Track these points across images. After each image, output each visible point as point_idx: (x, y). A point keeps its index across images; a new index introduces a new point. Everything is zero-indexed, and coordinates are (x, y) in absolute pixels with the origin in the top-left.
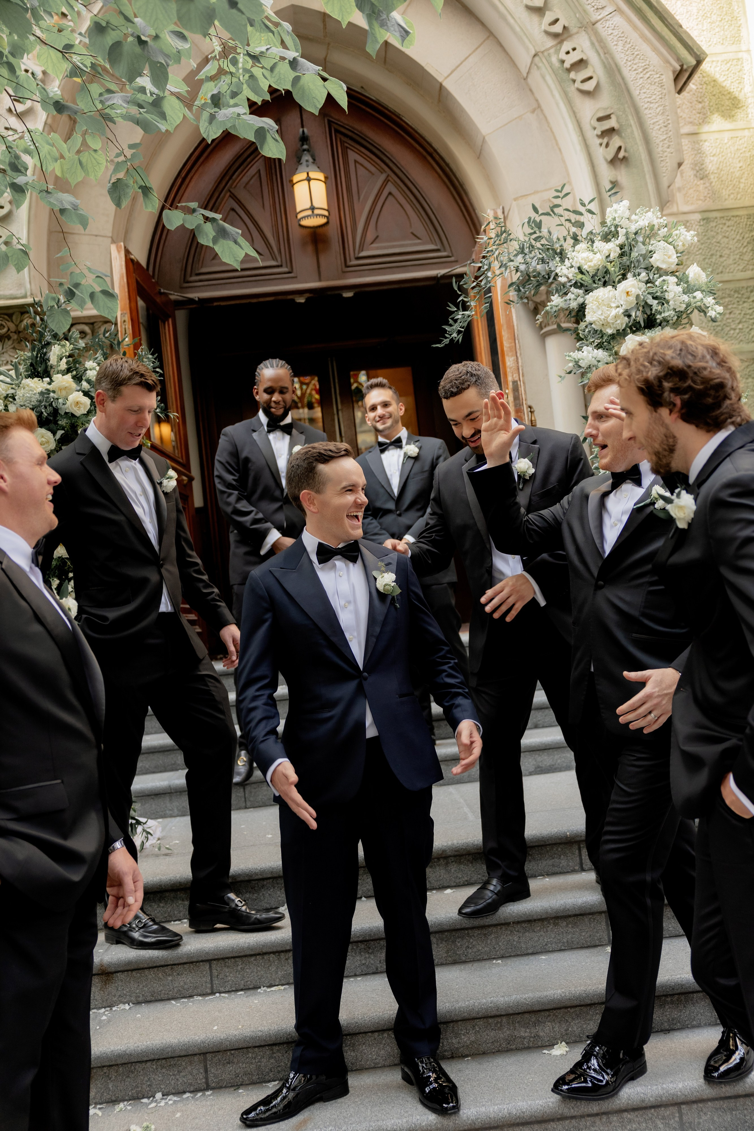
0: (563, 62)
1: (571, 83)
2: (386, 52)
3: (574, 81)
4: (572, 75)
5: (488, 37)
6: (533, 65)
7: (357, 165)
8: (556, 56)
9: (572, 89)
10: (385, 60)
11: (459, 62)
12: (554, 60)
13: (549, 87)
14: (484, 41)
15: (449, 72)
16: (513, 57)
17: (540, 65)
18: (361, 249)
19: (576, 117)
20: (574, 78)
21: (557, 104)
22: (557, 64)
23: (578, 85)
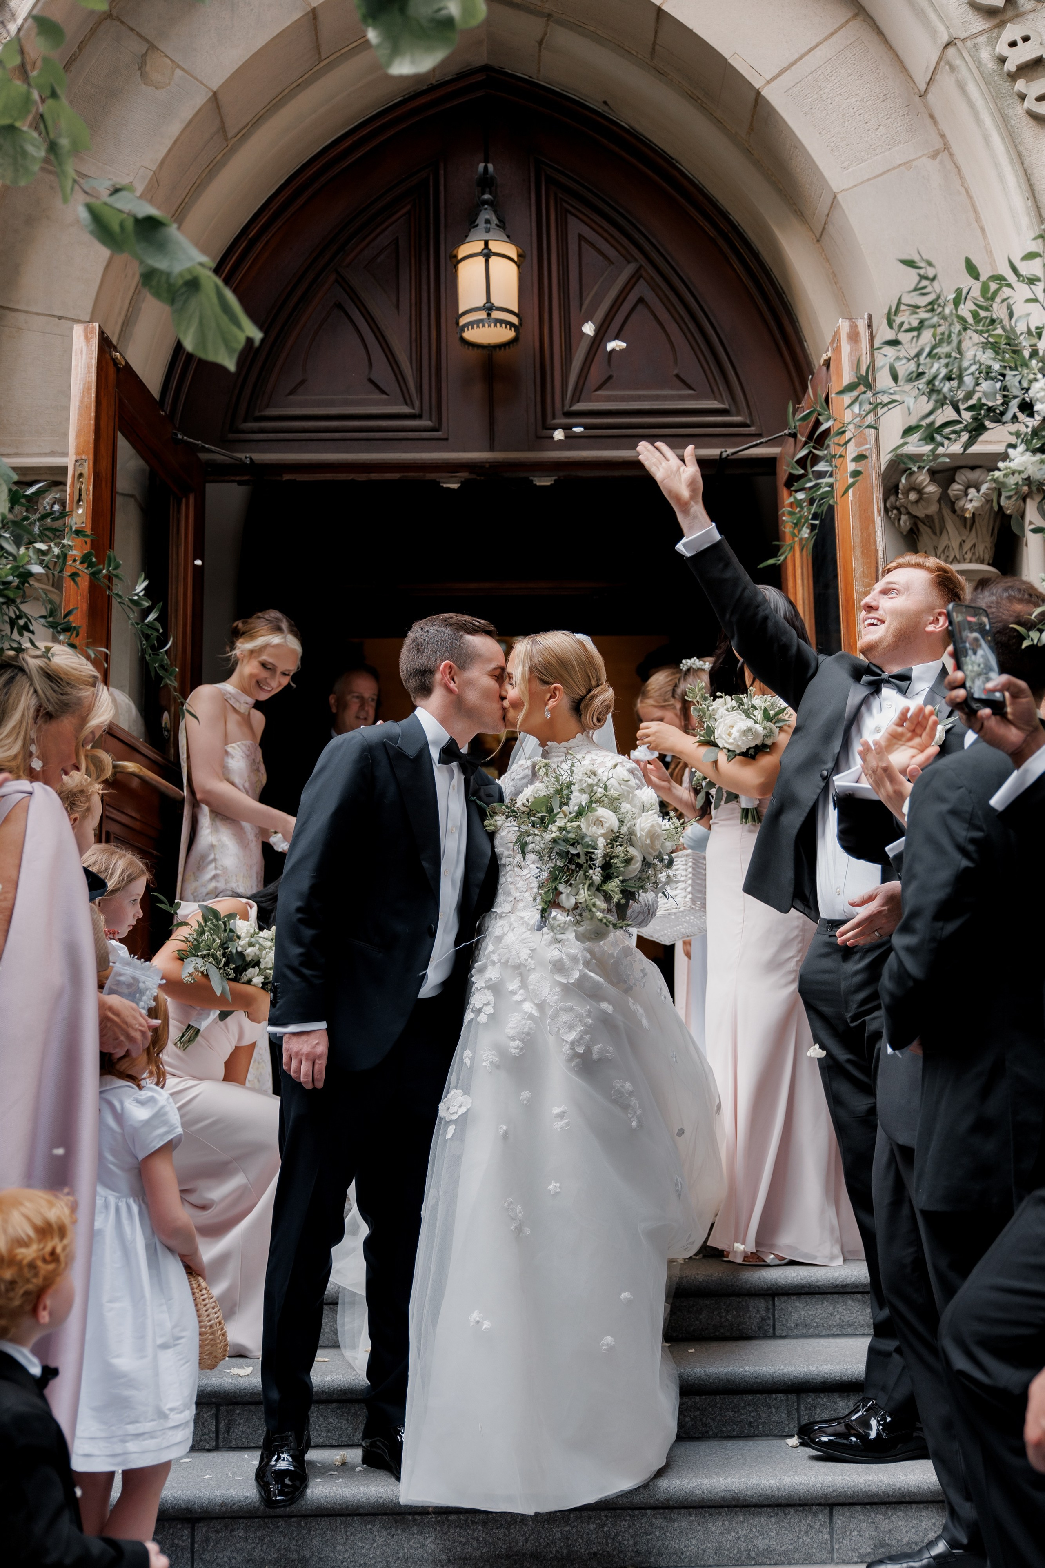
0: (1003, 60)
1: (1017, 100)
2: (656, 32)
3: (1023, 97)
4: (1021, 85)
5: (856, 15)
6: (942, 63)
7: (583, 243)
8: (989, 48)
9: (1018, 111)
10: (654, 49)
11: (796, 56)
12: (985, 55)
13: (971, 105)
14: (847, 22)
15: (777, 72)
16: (900, 53)
17: (958, 62)
18: (577, 398)
19: (1022, 163)
20: (1024, 91)
21: (987, 139)
22: (990, 64)
23: (1030, 103)
